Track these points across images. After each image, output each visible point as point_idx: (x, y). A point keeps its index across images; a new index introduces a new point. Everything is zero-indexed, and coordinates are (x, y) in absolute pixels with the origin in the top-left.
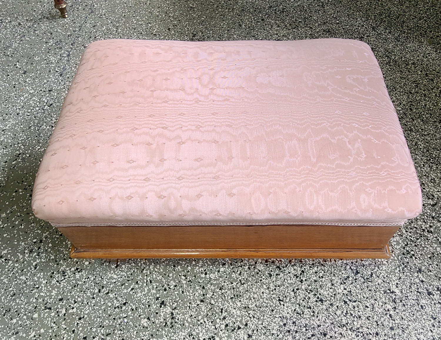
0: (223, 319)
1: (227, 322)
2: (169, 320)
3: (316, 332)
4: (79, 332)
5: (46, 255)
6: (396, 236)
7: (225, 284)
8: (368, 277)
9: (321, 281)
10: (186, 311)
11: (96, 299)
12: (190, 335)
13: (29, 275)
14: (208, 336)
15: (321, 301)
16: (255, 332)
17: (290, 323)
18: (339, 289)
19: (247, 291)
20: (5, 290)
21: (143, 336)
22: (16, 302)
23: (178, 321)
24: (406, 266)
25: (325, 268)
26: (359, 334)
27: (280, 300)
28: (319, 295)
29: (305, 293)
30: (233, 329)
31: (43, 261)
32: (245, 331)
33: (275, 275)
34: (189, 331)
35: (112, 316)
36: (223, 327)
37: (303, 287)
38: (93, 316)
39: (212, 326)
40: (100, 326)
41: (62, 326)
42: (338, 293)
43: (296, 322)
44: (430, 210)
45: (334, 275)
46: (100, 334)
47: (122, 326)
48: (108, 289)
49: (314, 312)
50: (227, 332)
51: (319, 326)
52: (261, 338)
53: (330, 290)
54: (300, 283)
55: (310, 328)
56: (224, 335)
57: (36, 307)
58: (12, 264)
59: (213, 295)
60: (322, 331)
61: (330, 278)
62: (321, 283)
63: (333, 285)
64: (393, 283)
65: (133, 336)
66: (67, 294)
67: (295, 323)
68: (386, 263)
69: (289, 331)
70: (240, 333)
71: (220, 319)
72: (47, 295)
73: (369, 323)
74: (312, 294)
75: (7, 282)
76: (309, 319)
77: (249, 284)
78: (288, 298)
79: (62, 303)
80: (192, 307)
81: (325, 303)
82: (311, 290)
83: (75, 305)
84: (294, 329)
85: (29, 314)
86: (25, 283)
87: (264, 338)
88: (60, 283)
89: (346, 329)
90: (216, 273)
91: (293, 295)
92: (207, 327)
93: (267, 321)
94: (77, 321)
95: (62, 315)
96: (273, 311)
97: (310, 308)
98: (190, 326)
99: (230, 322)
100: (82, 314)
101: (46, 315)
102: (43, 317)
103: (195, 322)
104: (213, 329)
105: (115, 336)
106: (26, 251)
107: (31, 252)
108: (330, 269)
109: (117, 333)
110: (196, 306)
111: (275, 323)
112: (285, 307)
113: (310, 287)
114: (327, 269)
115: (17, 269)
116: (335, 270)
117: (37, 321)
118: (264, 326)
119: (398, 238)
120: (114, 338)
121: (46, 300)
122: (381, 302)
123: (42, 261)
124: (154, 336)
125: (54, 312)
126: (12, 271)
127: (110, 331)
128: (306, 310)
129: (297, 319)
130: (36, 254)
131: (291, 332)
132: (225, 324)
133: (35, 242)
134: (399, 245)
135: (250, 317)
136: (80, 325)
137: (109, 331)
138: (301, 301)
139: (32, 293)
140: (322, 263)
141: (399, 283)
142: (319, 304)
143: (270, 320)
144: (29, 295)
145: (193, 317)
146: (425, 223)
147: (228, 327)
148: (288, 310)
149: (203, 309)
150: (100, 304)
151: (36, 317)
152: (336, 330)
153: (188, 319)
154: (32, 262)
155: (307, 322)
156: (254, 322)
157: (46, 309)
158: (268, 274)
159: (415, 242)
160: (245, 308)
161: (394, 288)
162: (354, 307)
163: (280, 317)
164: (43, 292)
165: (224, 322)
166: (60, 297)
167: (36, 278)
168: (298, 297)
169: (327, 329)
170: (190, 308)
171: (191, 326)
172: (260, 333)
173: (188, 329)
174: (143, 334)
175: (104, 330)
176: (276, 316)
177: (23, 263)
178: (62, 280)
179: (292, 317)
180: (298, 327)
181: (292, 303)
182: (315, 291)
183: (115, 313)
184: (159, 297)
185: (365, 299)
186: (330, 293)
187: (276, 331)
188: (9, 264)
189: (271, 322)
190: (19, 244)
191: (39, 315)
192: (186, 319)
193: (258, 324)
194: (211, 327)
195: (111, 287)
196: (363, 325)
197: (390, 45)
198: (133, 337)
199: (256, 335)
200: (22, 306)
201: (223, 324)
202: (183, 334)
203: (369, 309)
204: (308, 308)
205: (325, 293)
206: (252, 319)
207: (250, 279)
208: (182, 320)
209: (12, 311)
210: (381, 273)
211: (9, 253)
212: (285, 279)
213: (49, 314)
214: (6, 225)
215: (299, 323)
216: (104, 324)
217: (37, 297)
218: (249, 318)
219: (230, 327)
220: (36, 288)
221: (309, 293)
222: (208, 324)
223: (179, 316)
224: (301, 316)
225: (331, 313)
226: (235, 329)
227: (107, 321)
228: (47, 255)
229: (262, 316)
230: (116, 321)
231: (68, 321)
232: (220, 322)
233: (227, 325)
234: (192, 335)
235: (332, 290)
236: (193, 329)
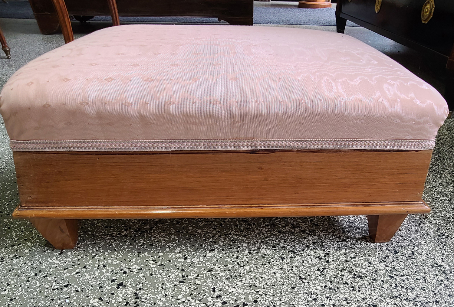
0: (217, 297)
1: (225, 300)
2: (132, 299)
6: (426, 223)
7: (216, 267)
8: (410, 255)
9: (355, 261)
10: (157, 291)
15: (360, 277)
17: (322, 298)
18: (380, 267)
19: (251, 272)
23: (145, 301)
24: (445, 245)
25: (356, 250)
26: (417, 303)
27: (301, 278)
28: (355, 272)
29: (335, 272)
30: (235, 305)
33: (289, 258)
37: (332, 267)
39: (201, 304)
42: (380, 270)
43: (331, 297)
45: (369, 255)
49: (353, 287)
51: (364, 299)
53: (368, 268)
54: (326, 263)
55: (353, 301)
59: (198, 276)
61: (365, 258)
62: (354, 263)
63: (370, 263)
64: (438, 259)
68: (425, 243)
71: (213, 298)
73: (425, 293)
74: (345, 272)
76: (348, 294)
77: (251, 266)
78: (313, 277)
80: (166, 287)
81: (366, 279)
82: (343, 269)
89: (400, 300)
90: (201, 258)
91: (319, 273)
93: (288, 297)
96: (293, 288)
97: (348, 284)
98: (165, 305)
99: (230, 299)
103: (173, 301)
108: (362, 251)
110: (172, 286)
111: (299, 298)
112: (311, 285)
113: (341, 266)
114: (358, 251)
118: (283, 301)
119: (428, 224)
122: (432, 274)
128: (342, 286)
129: (332, 294)
132: (221, 302)
134: (432, 230)
135: (260, 295)
138: (333, 279)
140: (351, 246)
141: (443, 258)
142: (358, 279)
145: (170, 296)
146: (448, 212)
147: (227, 304)
148: (315, 286)
149: (184, 289)
152: (388, 301)
153: (161, 298)
155: (346, 296)
158: (279, 257)
159: (446, 227)
160: (250, 286)
161: (440, 262)
162: (404, 281)
163: (306, 293)
165: (219, 300)
168: (327, 275)
169: (375, 301)
170: (163, 289)
171: (167, 304)
176: (299, 292)
179: (324, 292)
180: (335, 301)
181: (320, 280)
182: (349, 269)
184: (116, 280)
185: (414, 273)
186: (369, 270)
189: (293, 298)
192: (159, 298)
193: (273, 300)
196: (419, 295)
201: (218, 302)
203: (421, 281)
204: (344, 284)
205: (363, 270)
206: (263, 296)
207: (253, 262)
208: (152, 299)
210: (423, 251)
212: (304, 261)
215: (336, 297)
219: (230, 304)
221: (341, 271)
222: (194, 302)
223: (146, 296)
224: (336, 291)
225: (377, 287)
226: (238, 306)
229: (278, 293)
232: (213, 300)
233: (224, 303)
235: (371, 268)
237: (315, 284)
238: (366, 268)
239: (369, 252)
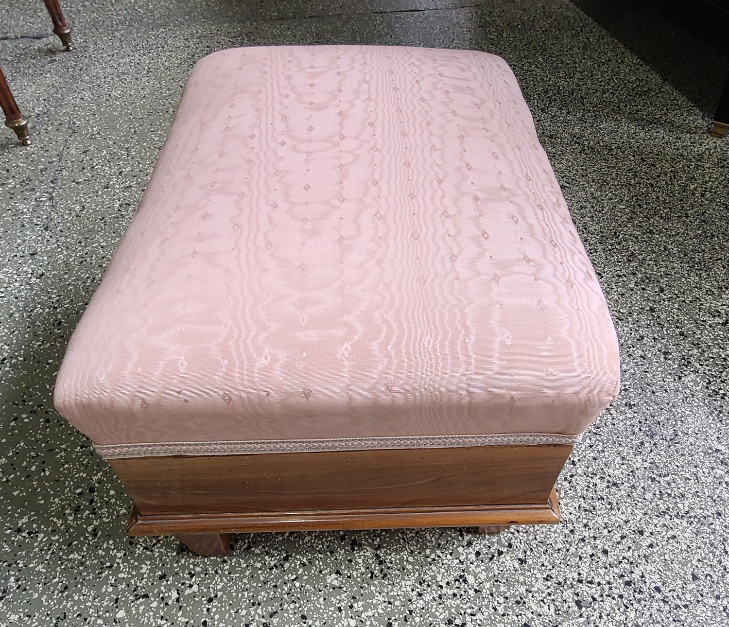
0: (467, 545)
1: (477, 549)
2: (375, 566)
3: (625, 531)
4: (216, 623)
5: (109, 510)
6: (689, 374)
8: (672, 437)
9: (604, 457)
10: (400, 547)
11: (229, 562)
12: (420, 582)
13: (85, 549)
14: (452, 576)
15: (615, 484)
16: (528, 553)
17: (579, 528)
18: (636, 463)
20: (45, 584)
21: (338, 602)
22: (73, 600)
23: (391, 565)
24: (720, 412)
25: (602, 437)
26: (692, 519)
28: (608, 477)
29: (586, 480)
30: (490, 556)
31: (107, 521)
32: (512, 555)
34: (416, 576)
35: (269, 583)
36: (472, 557)
37: (580, 471)
38: (233, 591)
39: (453, 559)
40: (253, 604)
41: (179, 619)
42: (637, 469)
43: (589, 524)
44: (722, 331)
45: (620, 444)
46: (257, 618)
47: (293, 596)
48: (246, 541)
49: (610, 503)
50: (483, 564)
51: (627, 522)
52: (541, 560)
53: (622, 466)
54: (572, 466)
55: (614, 528)
56: (479, 570)
57: (117, 600)
58: (44, 537)
60: (634, 528)
61: (615, 450)
62: (604, 460)
63: (623, 458)
64: (713, 439)
65: (319, 606)
66: (172, 565)
67: (588, 526)
68: (690, 413)
69: (583, 540)
70: (505, 561)
71: (463, 547)
72: (132, 575)
73: (700, 502)
74: (597, 478)
75: (44, 570)
76: (607, 516)
78: (562, 492)
79: (167, 581)
80: (407, 538)
81: (622, 487)
82: (593, 474)
83: (193, 579)
84: (589, 535)
85: (107, 614)
86: (82, 564)
87: (546, 558)
88: (151, 551)
89: (669, 517)
91: (568, 485)
92: (446, 564)
93: (543, 533)
94: (207, 606)
95: (173, 601)
97: (603, 499)
98: (415, 569)
99: (482, 547)
100: (212, 591)
101: (141, 608)
102: (138, 613)
103: (422, 560)
104: (457, 564)
105: (286, 615)
106: (68, 512)
107: (77, 510)
108: (610, 437)
109: (289, 608)
110: (413, 535)
111: (555, 532)
112: (563, 506)
113: (590, 469)
114: (605, 438)
115: (57, 545)
116: (618, 438)
117: (126, 622)
118: (539, 541)
119: (693, 376)
120: (286, 618)
121: (133, 583)
122: (706, 468)
123: (104, 522)
124: (357, 598)
125: (155, 600)
126: (49, 550)
127: (274, 608)
128: (597, 504)
129: (589, 519)
130: (87, 512)
131: (587, 541)
132: (474, 552)
133: (80, 494)
134: (699, 386)
135: (512, 533)
136: (214, 610)
137: (272, 608)
138: (585, 492)
139: (100, 578)
140: (595, 431)
141: (720, 436)
142: (613, 489)
143: (546, 530)
144: (96, 582)
145: (416, 553)
146: (723, 349)
147: (481, 556)
148: (568, 509)
149: (428, 538)
150: (240, 569)
151: (121, 616)
152: (656, 522)
153: (407, 558)
154: (84, 526)
155: (606, 520)
156: (521, 538)
157: (139, 598)
159: (720, 377)
161: (716, 445)
162: (669, 484)
164: (122, 572)
165: (471, 550)
166: (160, 573)
167: (100, 552)
168: (577, 487)
169: (640, 524)
170: (405, 541)
171: (417, 567)
172: (538, 553)
173: (415, 574)
174: (337, 599)
175: (262, 609)
177: (67, 531)
178: (154, 545)
179: (579, 517)
180: (595, 530)
181: (571, 498)
182: (600, 472)
183: (272, 576)
184: (345, 535)
185: (681, 468)
186: (624, 471)
187: (562, 544)
188: (39, 539)
189: (549, 533)
190: (48, 503)
191: (128, 612)
192: (405, 559)
193: (528, 539)
194: (453, 562)
195: (251, 537)
196: (692, 506)
197: (575, 128)
198: (322, 609)
199: (531, 557)
200: (89, 604)
201: (471, 553)
202: (408, 583)
203: (692, 481)
204: (599, 499)
206: (516, 534)
208: (398, 561)
209: (70, 617)
210: (689, 428)
211: (33, 521)
213: (148, 605)
214: (12, 476)
215: (594, 524)
216: (259, 598)
217: (113, 582)
218: (510, 535)
219: (484, 554)
220: (107, 567)
221: (592, 478)
222: (445, 558)
223: (390, 557)
224: (592, 514)
225: (638, 499)
226: (493, 556)
227: (263, 593)
228: (111, 511)
230: (279, 590)
231: (188, 609)
232: (465, 551)
233: (478, 554)
234: (424, 581)
235: (625, 467)
236: (422, 571)
237: (566, 505)
238: (620, 467)
239: (620, 439)
